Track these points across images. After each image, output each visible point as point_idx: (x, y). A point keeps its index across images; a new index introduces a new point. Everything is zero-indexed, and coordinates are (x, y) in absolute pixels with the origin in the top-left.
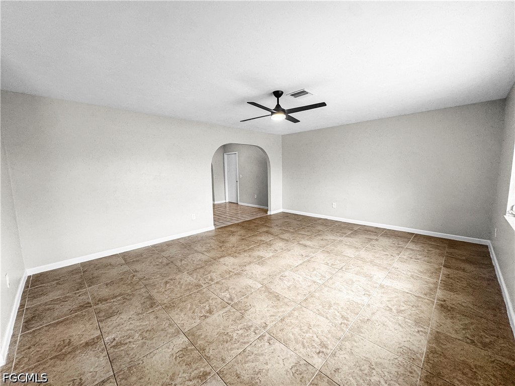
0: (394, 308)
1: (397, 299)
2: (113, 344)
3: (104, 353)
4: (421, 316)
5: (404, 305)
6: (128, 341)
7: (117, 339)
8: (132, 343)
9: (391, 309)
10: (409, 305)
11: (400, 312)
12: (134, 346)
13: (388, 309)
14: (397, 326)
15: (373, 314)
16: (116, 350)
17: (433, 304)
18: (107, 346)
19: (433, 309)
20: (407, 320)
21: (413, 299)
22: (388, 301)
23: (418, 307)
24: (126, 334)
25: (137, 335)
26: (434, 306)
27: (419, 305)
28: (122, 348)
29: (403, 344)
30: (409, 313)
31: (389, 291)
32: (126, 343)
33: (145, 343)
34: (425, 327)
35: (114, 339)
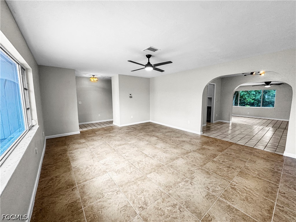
0: (90, 167)
1: (93, 171)
4: (79, 172)
5: (88, 171)
9: (91, 166)
10: (86, 173)
11: (87, 168)
13: (92, 165)
14: (83, 163)
15: (94, 161)
17: (77, 183)
19: (76, 180)
20: (82, 167)
21: (87, 178)
22: (95, 168)
23: (82, 175)
26: (76, 181)
27: (82, 177)
29: (78, 161)
30: (84, 170)
31: (100, 172)
34: (75, 170)
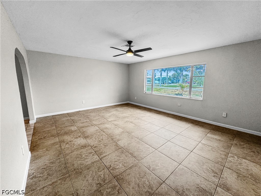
2: (216, 175)
3: (223, 176)
6: (210, 169)
7: (213, 175)
8: (209, 167)
12: (210, 166)
16: (217, 172)
18: (220, 177)
24: (208, 172)
25: (204, 167)
28: (215, 170)
32: (211, 169)
33: (205, 162)
35: (214, 176)
